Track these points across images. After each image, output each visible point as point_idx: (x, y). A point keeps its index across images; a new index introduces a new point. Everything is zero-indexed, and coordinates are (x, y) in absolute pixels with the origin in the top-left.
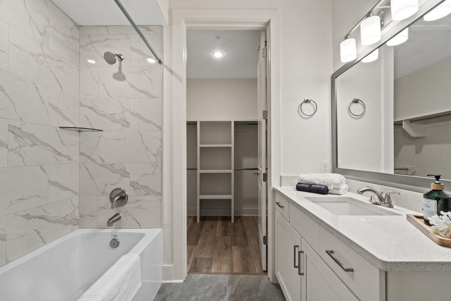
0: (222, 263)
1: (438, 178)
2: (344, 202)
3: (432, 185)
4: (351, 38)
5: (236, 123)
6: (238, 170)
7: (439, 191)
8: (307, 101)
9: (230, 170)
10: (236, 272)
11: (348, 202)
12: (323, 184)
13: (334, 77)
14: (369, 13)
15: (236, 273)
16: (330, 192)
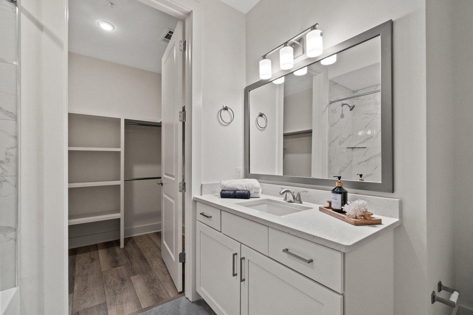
0: (122, 303)
1: (339, 178)
2: (263, 204)
3: (336, 184)
4: (268, 59)
5: (126, 121)
6: (129, 180)
7: (340, 188)
8: (226, 109)
9: (118, 182)
10: (146, 306)
11: (266, 203)
12: (245, 189)
13: (247, 90)
14: (286, 43)
15: (146, 308)
16: (251, 196)
